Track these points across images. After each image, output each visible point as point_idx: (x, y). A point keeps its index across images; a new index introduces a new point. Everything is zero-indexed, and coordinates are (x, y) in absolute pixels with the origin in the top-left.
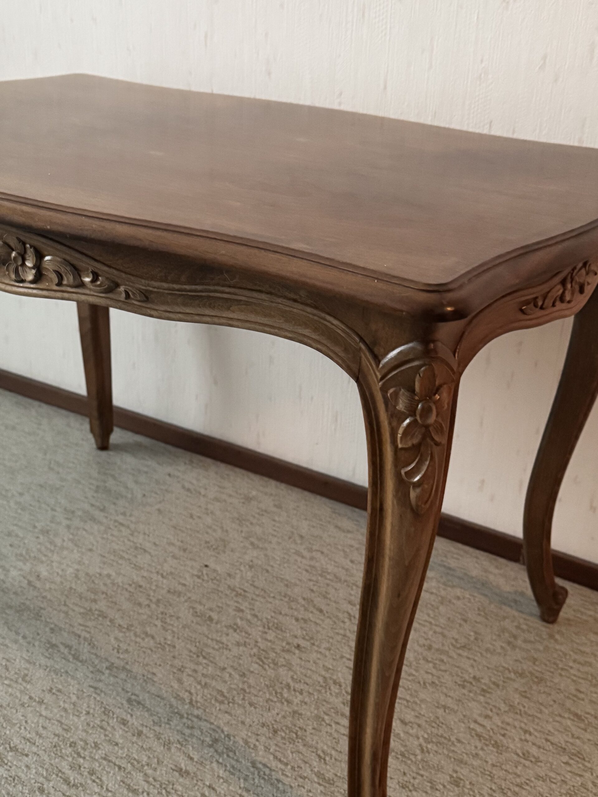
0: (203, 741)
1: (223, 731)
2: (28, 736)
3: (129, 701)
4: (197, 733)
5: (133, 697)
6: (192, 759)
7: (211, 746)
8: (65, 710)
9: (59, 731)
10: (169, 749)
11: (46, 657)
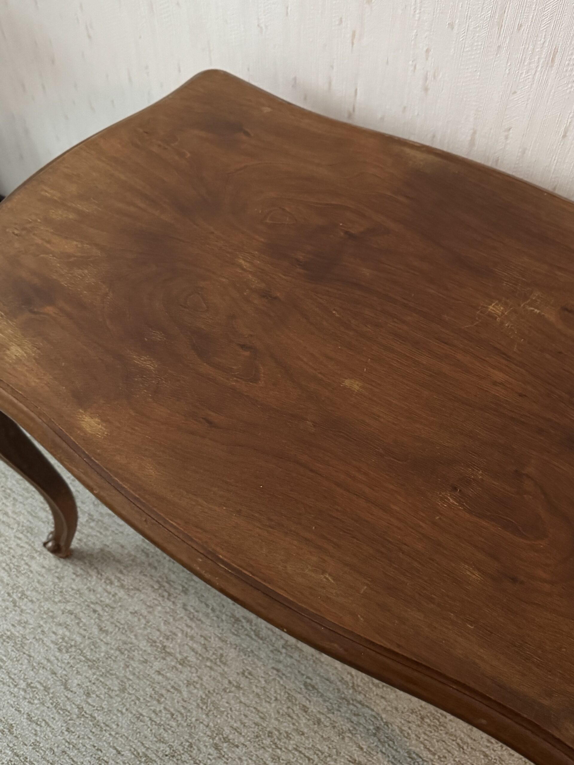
0: (368, 730)
1: (382, 719)
2: (235, 725)
3: (306, 684)
4: (362, 721)
5: (308, 681)
6: (362, 749)
7: (375, 735)
8: (258, 695)
9: (258, 720)
10: (343, 738)
11: (234, 634)
